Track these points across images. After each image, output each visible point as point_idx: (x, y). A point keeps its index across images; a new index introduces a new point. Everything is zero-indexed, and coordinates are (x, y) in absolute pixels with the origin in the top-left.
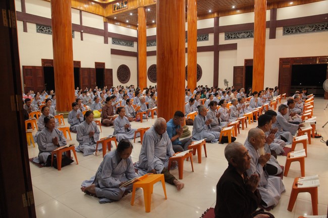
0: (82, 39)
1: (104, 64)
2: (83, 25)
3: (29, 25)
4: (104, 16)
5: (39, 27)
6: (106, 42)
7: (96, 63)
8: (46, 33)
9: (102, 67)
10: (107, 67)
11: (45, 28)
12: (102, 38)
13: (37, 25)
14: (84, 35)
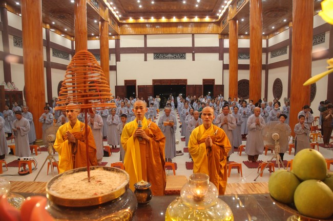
0: (194, 59)
1: (213, 80)
2: (195, 46)
3: (148, 55)
4: (219, 34)
5: (156, 55)
6: (221, 58)
7: (204, 80)
8: (161, 58)
9: (211, 84)
10: (217, 83)
11: (161, 55)
12: (216, 55)
13: (154, 54)
14: (196, 55)
